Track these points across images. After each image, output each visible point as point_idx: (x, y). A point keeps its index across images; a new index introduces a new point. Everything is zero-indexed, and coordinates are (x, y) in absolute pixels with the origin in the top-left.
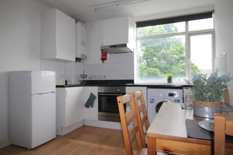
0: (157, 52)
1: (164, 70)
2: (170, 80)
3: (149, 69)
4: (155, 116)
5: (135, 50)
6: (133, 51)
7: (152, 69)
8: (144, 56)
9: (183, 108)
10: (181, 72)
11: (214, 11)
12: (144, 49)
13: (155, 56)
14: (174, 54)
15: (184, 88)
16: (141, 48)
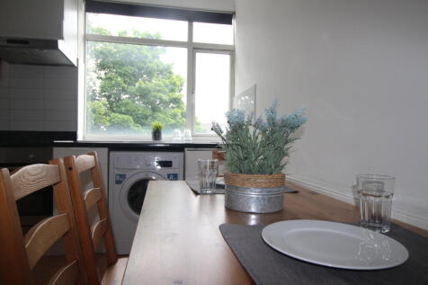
0: (129, 84)
1: (141, 120)
2: (157, 133)
3: (113, 115)
4: (136, 222)
5: (81, 62)
6: (75, 63)
7: (120, 116)
8: (103, 89)
9: (196, 193)
10: (171, 125)
11: (234, 13)
12: (103, 76)
13: (124, 90)
14: (159, 91)
15: (186, 149)
16: (95, 72)
